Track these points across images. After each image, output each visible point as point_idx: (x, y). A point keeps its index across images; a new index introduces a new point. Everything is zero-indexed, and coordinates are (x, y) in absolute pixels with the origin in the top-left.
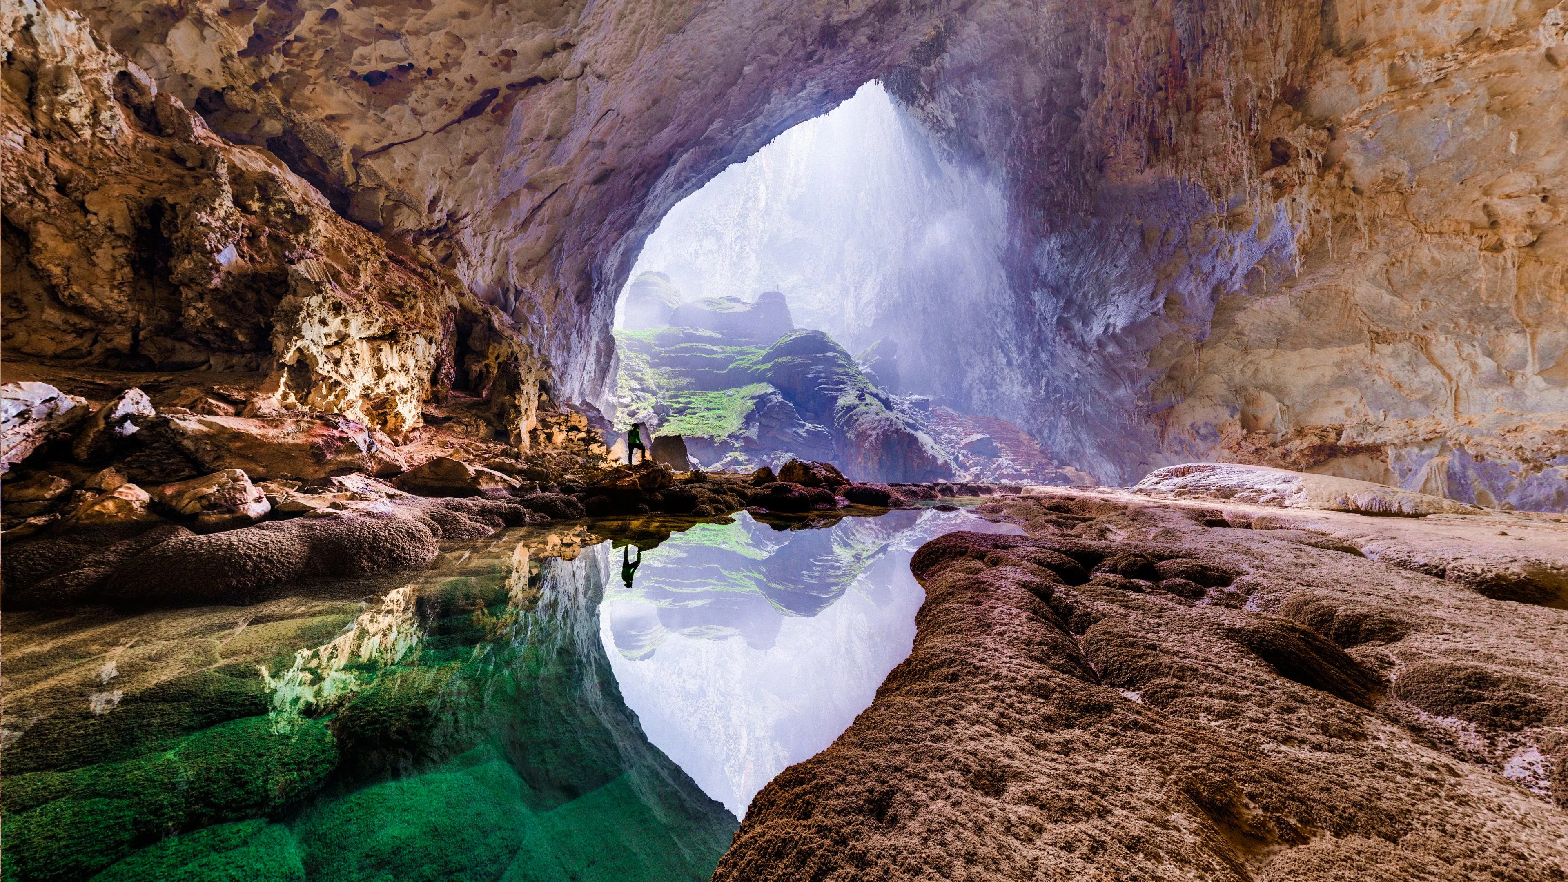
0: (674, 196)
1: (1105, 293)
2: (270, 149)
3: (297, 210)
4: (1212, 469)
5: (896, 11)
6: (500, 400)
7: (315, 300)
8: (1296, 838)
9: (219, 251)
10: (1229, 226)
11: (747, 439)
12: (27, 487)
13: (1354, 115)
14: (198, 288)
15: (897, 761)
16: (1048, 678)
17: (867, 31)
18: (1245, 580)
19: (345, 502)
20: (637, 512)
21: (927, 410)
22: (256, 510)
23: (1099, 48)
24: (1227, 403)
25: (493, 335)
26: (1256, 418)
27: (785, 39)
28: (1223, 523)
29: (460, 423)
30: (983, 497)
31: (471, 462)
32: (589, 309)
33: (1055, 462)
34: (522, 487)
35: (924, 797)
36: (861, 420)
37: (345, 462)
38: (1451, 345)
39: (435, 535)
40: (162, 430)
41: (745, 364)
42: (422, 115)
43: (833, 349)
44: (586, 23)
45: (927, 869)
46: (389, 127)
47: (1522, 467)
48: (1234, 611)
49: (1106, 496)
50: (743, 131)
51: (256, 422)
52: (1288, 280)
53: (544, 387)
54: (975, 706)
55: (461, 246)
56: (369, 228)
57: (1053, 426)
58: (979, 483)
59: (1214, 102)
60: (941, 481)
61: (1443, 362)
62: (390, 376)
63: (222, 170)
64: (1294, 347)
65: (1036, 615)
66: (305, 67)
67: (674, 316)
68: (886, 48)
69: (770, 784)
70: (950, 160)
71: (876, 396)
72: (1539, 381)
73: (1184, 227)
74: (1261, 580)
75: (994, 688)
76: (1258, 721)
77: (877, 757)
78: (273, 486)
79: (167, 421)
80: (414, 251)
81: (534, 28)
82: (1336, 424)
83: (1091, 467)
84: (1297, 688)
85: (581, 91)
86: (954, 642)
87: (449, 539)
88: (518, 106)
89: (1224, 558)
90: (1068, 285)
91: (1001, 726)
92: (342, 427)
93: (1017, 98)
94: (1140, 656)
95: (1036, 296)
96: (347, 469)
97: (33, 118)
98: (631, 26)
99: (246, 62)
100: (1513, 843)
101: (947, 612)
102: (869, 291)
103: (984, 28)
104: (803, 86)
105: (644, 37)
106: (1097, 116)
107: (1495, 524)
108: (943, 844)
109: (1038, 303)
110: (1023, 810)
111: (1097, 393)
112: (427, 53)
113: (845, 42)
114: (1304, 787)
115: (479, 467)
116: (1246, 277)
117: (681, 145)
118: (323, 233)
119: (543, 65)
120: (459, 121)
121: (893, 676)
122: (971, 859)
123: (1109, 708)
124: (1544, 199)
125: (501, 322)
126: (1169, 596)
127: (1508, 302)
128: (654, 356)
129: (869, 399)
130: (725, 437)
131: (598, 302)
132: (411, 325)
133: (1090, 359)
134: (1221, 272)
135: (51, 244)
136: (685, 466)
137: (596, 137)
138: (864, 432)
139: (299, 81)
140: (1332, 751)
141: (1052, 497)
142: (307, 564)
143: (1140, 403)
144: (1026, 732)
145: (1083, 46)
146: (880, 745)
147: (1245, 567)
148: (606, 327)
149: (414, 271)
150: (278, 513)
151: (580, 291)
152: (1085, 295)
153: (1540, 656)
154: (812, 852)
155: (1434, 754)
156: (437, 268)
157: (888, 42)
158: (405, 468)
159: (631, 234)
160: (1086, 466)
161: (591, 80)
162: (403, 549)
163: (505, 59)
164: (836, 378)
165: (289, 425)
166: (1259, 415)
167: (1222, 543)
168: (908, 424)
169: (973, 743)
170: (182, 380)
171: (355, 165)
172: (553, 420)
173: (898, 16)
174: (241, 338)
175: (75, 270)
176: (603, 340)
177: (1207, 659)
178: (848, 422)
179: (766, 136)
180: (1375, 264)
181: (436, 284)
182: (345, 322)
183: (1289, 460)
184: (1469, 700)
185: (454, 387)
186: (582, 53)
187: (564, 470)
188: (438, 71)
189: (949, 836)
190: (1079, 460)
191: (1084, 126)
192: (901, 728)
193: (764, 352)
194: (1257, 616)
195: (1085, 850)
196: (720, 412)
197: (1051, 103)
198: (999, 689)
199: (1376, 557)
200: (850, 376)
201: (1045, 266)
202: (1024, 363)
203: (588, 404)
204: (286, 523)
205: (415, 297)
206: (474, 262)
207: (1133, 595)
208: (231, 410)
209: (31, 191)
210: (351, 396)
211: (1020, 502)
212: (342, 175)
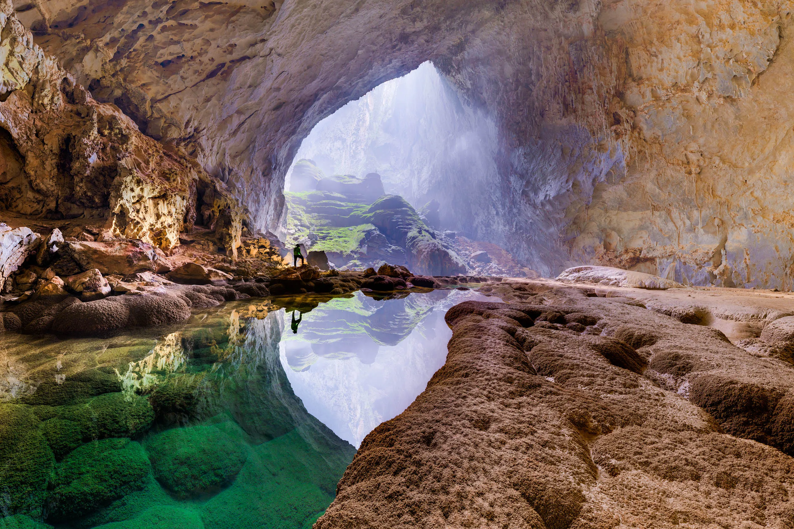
0: (318, 117)
1: (545, 179)
2: (115, 104)
3: (124, 132)
4: (591, 269)
5: (439, 29)
6: (221, 231)
7: (129, 179)
8: (607, 431)
9: (90, 157)
10: (599, 150)
11: (361, 254)
12: (23, 277)
13: (642, 107)
14: (81, 176)
15: (437, 417)
16: (512, 373)
17: (425, 37)
18: (602, 321)
19: (143, 287)
20: (300, 293)
21: (454, 238)
22: (105, 290)
23: (539, 58)
24: (598, 237)
25: (216, 194)
26: (610, 244)
27: (381, 38)
28: (594, 295)
29: (199, 243)
30: (482, 283)
31: (206, 265)
32: (270, 180)
33: (519, 265)
34: (234, 280)
35: (451, 433)
36: (420, 244)
37: (142, 265)
38: (677, 214)
39: (188, 305)
40: (66, 249)
41: (359, 213)
42: (186, 79)
43: (406, 206)
44: (274, 29)
45: (451, 465)
46: (169, 86)
47: (696, 267)
48: (596, 337)
49: (543, 282)
50: (357, 83)
51: (103, 244)
52: (623, 179)
53: (245, 224)
54: (477, 389)
55: (200, 146)
56: (155, 139)
57: (519, 247)
58: (480, 276)
59: (590, 91)
60: (460, 275)
61: (675, 220)
62: (163, 219)
63: (95, 117)
64: (625, 210)
65: (508, 343)
66: (135, 62)
67: (318, 185)
68: (435, 46)
69: (372, 432)
70: (468, 105)
71: (427, 231)
72: (702, 231)
73: (580, 148)
74: (608, 321)
75: (486, 380)
76: (600, 385)
77: (427, 416)
78: (111, 278)
79: (68, 244)
80: (176, 149)
81: (247, 33)
82: (640, 247)
83: (537, 268)
84: (616, 369)
85: (269, 62)
86: (467, 357)
87: (196, 307)
88: (235, 71)
89: (594, 312)
90: (527, 174)
91: (489, 398)
92: (141, 246)
93: (502, 77)
94: (555, 361)
95: (512, 179)
96: (144, 269)
97: (32, 104)
98: (297, 31)
99: (111, 64)
100: (675, 418)
101: (463, 342)
102: (425, 174)
103: (484, 42)
104: (390, 62)
105: (304, 36)
106: (540, 90)
107: (687, 292)
108: (459, 453)
109: (512, 182)
110: (497, 435)
111: (540, 230)
112: (192, 49)
113: (413, 42)
114: (614, 410)
115: (210, 268)
116: (606, 175)
117: (323, 90)
118: (134, 143)
119: (250, 50)
120: (204, 80)
121: (436, 375)
122: (471, 459)
123: (540, 386)
124: (702, 155)
125: (221, 187)
126: (570, 331)
127: (694, 197)
128: (308, 207)
129: (424, 233)
130: (349, 252)
131: (275, 176)
132: (173, 189)
133: (538, 212)
134: (596, 172)
135: (32, 161)
136: (327, 267)
137: (275, 85)
138: (421, 250)
139: (132, 69)
140: (626, 394)
141: (517, 283)
142: (129, 319)
143: (561, 236)
144: (501, 400)
145: (531, 56)
146: (429, 410)
147: (602, 316)
148: (280, 189)
149: (176, 160)
150: (114, 292)
151: (265, 170)
152: (536, 179)
153: (694, 345)
154: (394, 462)
155: (658, 389)
156: (188, 158)
157: (436, 43)
158: (171, 268)
159: (294, 138)
160: (534, 267)
161: (274, 56)
162: (173, 312)
163: (230, 49)
164: (407, 222)
165: (117, 247)
166: (611, 242)
167: (593, 304)
168: (443, 246)
169: (475, 407)
170: (74, 223)
171: (152, 107)
172: (250, 242)
173: (440, 32)
174: (97, 200)
175: (38, 172)
176: (278, 197)
177: (583, 360)
178: (413, 245)
179: (370, 86)
180: (653, 174)
181: (187, 167)
182: (142, 189)
183: (622, 264)
184: (672, 366)
185: (196, 224)
186: (270, 44)
187: (257, 270)
188: (196, 57)
189: (462, 450)
190: (531, 265)
191: (534, 93)
192: (439, 401)
193: (369, 207)
194: (605, 338)
195: (524, 449)
196: (346, 239)
197: (517, 80)
198: (489, 380)
199: (650, 308)
200: (414, 221)
201: (516, 163)
202: (505, 214)
203: (270, 233)
204: (118, 297)
205: (176, 174)
206: (207, 154)
207: (554, 331)
208: (93, 238)
209: (28, 137)
210: (145, 230)
211: (501, 286)
212: (145, 112)
